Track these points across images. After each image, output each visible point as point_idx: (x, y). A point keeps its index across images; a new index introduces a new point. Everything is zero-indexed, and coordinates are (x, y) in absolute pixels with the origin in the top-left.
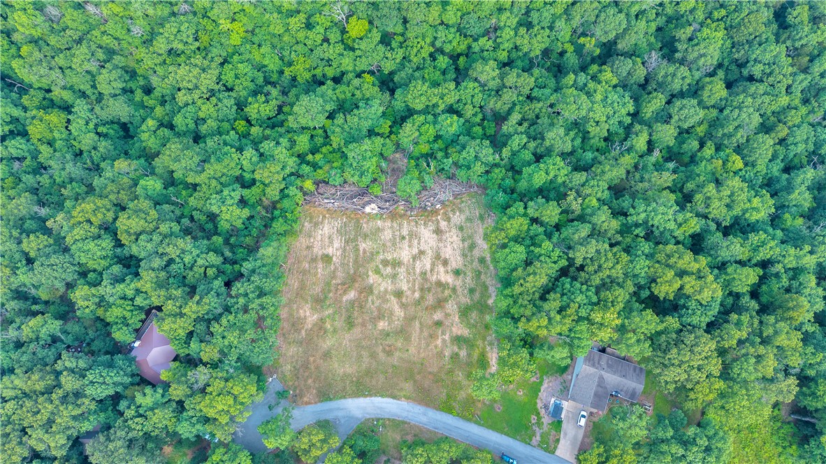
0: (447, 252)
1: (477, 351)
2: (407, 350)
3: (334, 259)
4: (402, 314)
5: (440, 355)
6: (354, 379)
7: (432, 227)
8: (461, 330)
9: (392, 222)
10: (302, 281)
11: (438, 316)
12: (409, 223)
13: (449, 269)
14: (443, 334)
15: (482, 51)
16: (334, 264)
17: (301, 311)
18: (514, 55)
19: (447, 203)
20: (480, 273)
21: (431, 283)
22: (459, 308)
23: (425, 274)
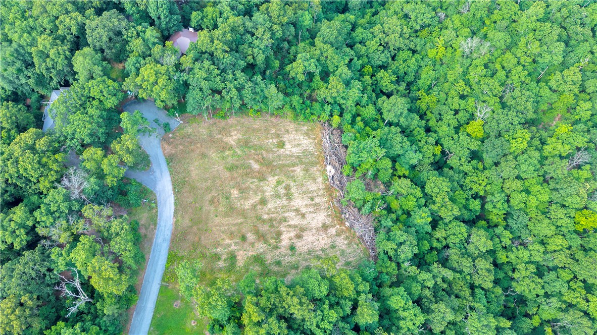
0: (308, 237)
1: (225, 276)
2: (217, 216)
3: (282, 150)
4: (247, 207)
5: (217, 244)
6: (187, 179)
7: (328, 221)
8: (242, 259)
9: (324, 189)
10: (260, 130)
11: (251, 237)
12: (327, 202)
13: (294, 241)
14: (236, 243)
15: (498, 237)
16: (278, 150)
17: (235, 132)
18: (507, 268)
19: (352, 231)
20: (297, 268)
21: (278, 227)
22: (261, 254)
23: (285, 221)
